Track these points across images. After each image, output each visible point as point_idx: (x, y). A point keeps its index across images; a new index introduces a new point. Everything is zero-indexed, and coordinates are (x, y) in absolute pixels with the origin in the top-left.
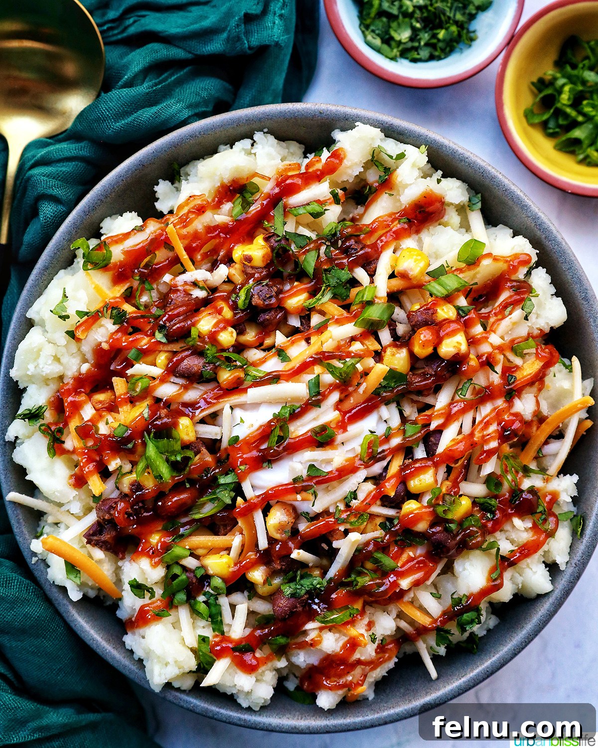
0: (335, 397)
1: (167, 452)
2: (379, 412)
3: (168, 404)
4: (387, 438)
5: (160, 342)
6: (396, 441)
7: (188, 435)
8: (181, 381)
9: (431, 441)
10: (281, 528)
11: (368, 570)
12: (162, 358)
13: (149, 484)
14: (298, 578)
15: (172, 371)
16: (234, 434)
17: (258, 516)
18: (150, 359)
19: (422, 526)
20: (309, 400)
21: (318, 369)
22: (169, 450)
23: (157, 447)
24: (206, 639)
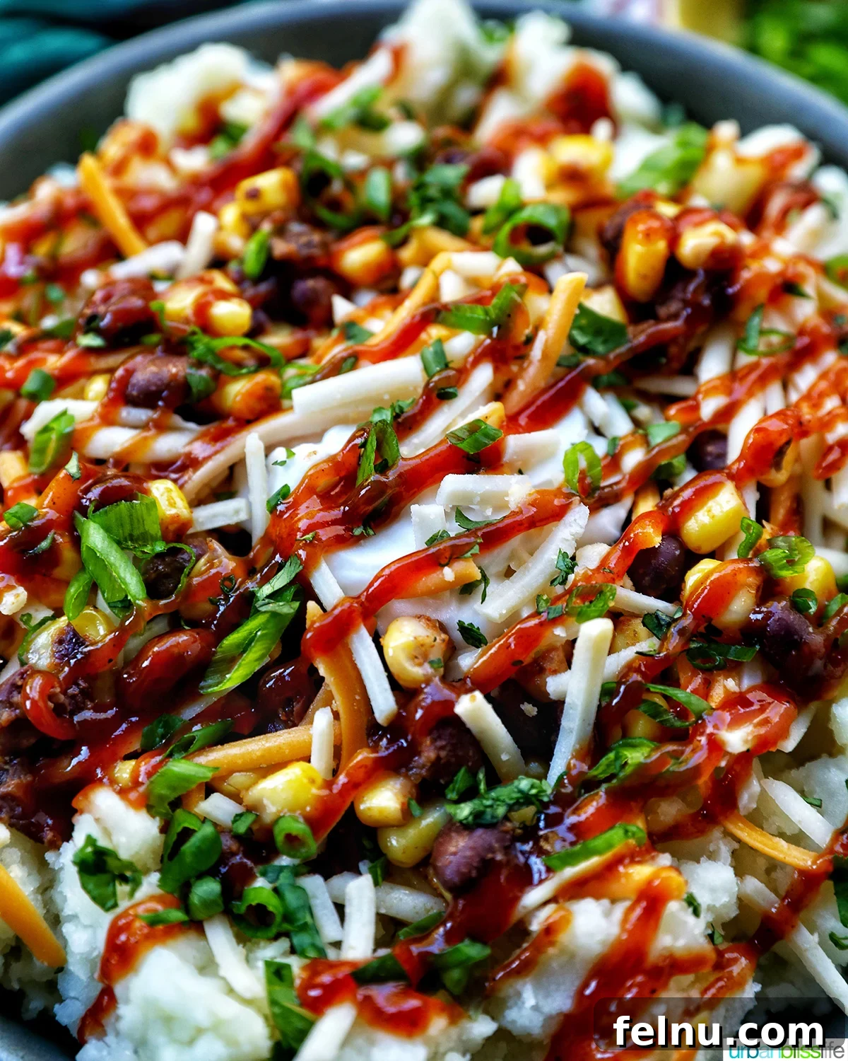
0: (483, 376)
1: (132, 538)
2: (582, 407)
3: (122, 462)
4: (614, 461)
5: (90, 351)
6: (633, 459)
7: (172, 505)
8: (142, 414)
9: (710, 454)
10: (420, 653)
11: (640, 738)
12: (98, 386)
13: (99, 631)
14: (482, 787)
15: (122, 396)
16: (277, 487)
17: (362, 644)
18: (70, 390)
19: (741, 606)
20: (428, 384)
21: (435, 332)
22: (136, 533)
23: (107, 529)
24: (284, 972)
